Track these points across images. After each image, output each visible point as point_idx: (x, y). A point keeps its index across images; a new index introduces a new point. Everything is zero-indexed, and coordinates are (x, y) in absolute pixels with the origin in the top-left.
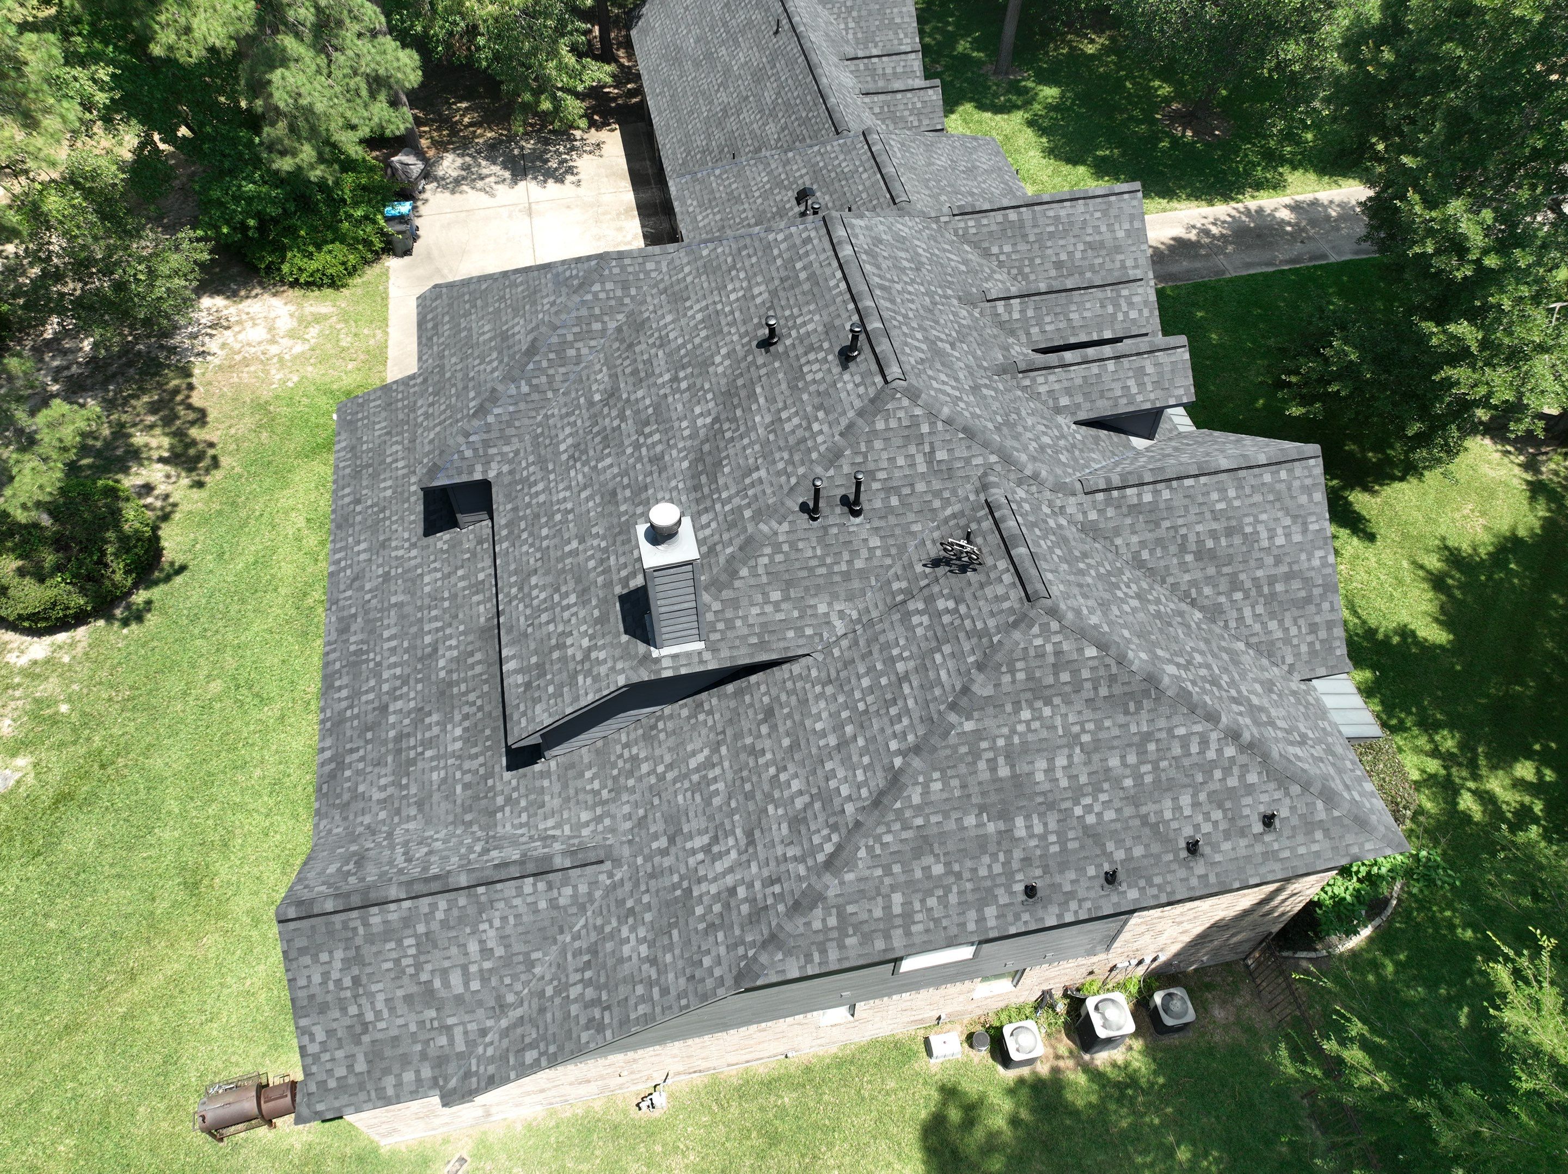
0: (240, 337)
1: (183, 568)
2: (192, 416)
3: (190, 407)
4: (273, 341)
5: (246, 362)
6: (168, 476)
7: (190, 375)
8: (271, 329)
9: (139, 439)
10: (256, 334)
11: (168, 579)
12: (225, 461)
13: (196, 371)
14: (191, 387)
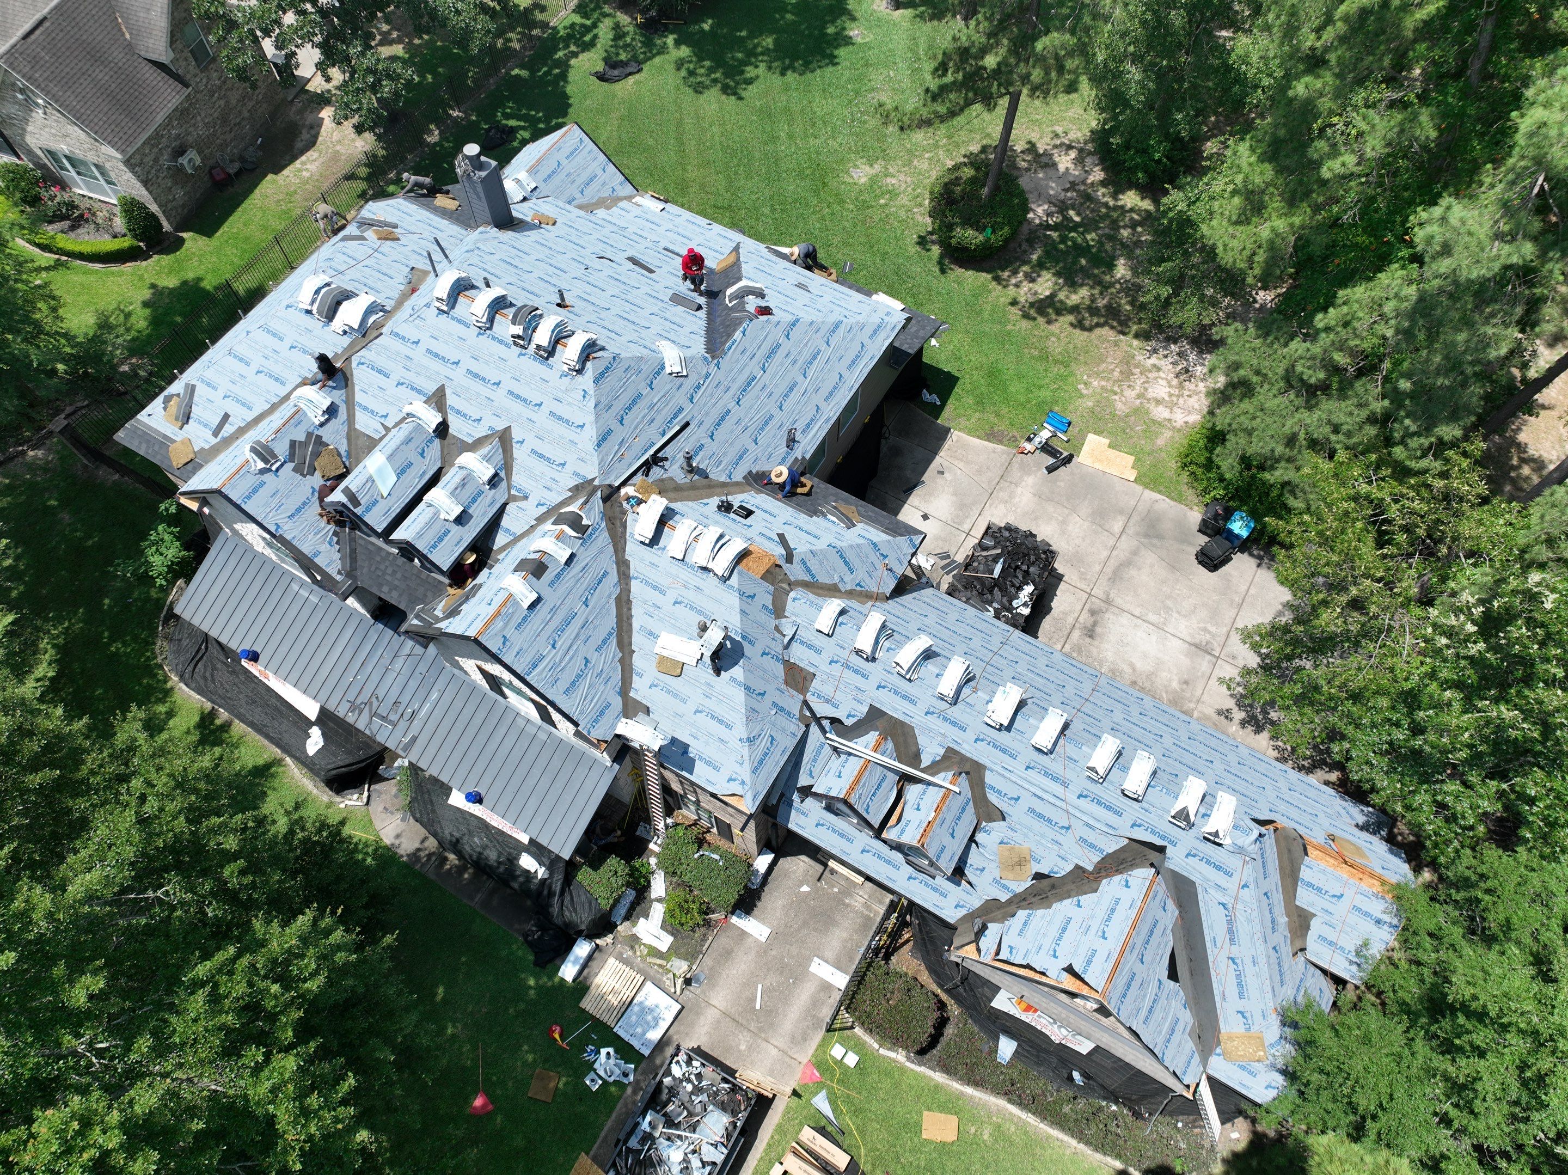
0: (1164, 383)
1: (943, 271)
2: (1087, 323)
3: (1098, 325)
4: (1139, 396)
5: (1127, 375)
6: (1036, 293)
7: (1137, 336)
8: (1158, 402)
9: (1084, 292)
10: (1160, 389)
11: (940, 263)
12: (1025, 324)
13: (1135, 343)
14: (1124, 334)
